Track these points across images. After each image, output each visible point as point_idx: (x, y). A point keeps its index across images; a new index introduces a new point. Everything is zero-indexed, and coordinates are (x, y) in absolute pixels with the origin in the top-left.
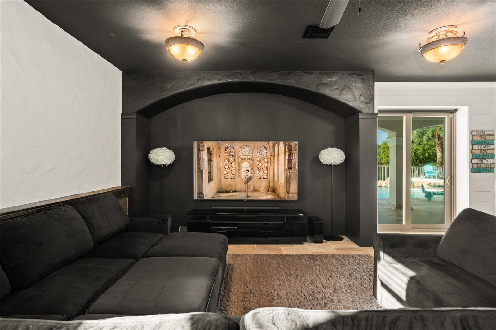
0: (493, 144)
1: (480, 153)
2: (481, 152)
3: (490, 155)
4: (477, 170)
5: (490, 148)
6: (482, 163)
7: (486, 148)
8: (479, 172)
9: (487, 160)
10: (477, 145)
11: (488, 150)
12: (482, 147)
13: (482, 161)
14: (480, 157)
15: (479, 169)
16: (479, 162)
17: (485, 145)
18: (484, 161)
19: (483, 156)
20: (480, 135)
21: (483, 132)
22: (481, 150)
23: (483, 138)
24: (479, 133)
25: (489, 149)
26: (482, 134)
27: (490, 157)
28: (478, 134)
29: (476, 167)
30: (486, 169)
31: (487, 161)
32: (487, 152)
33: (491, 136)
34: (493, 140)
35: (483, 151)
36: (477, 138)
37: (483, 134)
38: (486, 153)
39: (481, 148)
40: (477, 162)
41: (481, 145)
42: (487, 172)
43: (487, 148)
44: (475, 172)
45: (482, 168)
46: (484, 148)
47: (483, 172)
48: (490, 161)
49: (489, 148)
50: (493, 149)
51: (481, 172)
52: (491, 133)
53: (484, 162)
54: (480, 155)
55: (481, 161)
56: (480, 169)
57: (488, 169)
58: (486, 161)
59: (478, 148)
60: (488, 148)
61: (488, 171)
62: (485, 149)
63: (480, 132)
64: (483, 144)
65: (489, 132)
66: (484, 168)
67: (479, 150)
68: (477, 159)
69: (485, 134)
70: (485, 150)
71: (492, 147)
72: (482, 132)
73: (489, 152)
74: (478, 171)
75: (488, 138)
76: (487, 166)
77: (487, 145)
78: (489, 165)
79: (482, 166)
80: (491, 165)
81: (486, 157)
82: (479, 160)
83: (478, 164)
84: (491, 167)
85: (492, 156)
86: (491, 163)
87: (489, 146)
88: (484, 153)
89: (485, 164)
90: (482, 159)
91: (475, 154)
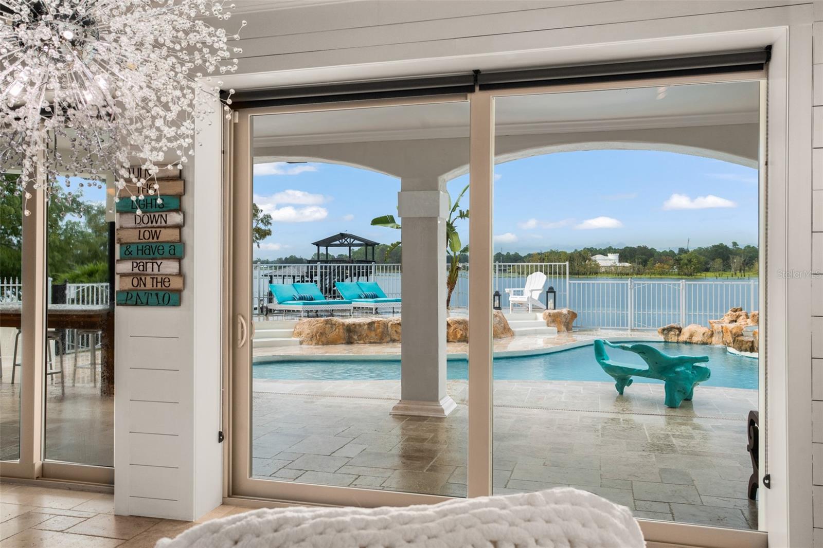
0: (179, 209)
1: (139, 239)
2: (142, 237)
3: (167, 249)
4: (130, 295)
5: (169, 223)
6: (144, 275)
7: (156, 223)
8: (136, 304)
9: (159, 262)
10: (132, 212)
11: (163, 230)
12: (145, 219)
13: (145, 268)
14: (140, 252)
15: (135, 294)
16: (136, 270)
17: (152, 215)
18: (149, 265)
19: (147, 251)
22: (142, 231)
24: (136, 174)
25: (165, 227)
27: (167, 254)
29: (126, 288)
30: (157, 295)
31: (159, 266)
32: (158, 238)
33: (171, 183)
34: (179, 197)
35: (147, 234)
38: (155, 240)
39: (144, 225)
40: (130, 271)
41: (141, 215)
42: (158, 304)
43: (159, 224)
44: (124, 302)
45: (146, 292)
46: (150, 224)
47: (147, 304)
48: (169, 267)
49: (166, 222)
50: (179, 227)
51: (142, 304)
52: (173, 171)
53: (149, 270)
54: (140, 248)
55: (141, 268)
56: (138, 295)
57: (161, 294)
58: (155, 266)
59: (133, 225)
60: (163, 224)
62: (153, 227)
63: (139, 170)
64: (149, 208)
65: (164, 168)
66: (151, 290)
67: (138, 230)
68: (131, 259)
70: (154, 230)
71: (174, 218)
72: (143, 171)
73: (167, 235)
74: (134, 299)
75: (162, 189)
76: (159, 285)
77: (160, 213)
78: (163, 282)
79: (145, 285)
80: (169, 281)
81: (156, 253)
82: (135, 265)
83: (132, 277)
84: (169, 288)
85: (174, 250)
86: (170, 275)
87: (166, 215)
88: (151, 240)
89: (153, 278)
90: (144, 261)
91: (126, 243)
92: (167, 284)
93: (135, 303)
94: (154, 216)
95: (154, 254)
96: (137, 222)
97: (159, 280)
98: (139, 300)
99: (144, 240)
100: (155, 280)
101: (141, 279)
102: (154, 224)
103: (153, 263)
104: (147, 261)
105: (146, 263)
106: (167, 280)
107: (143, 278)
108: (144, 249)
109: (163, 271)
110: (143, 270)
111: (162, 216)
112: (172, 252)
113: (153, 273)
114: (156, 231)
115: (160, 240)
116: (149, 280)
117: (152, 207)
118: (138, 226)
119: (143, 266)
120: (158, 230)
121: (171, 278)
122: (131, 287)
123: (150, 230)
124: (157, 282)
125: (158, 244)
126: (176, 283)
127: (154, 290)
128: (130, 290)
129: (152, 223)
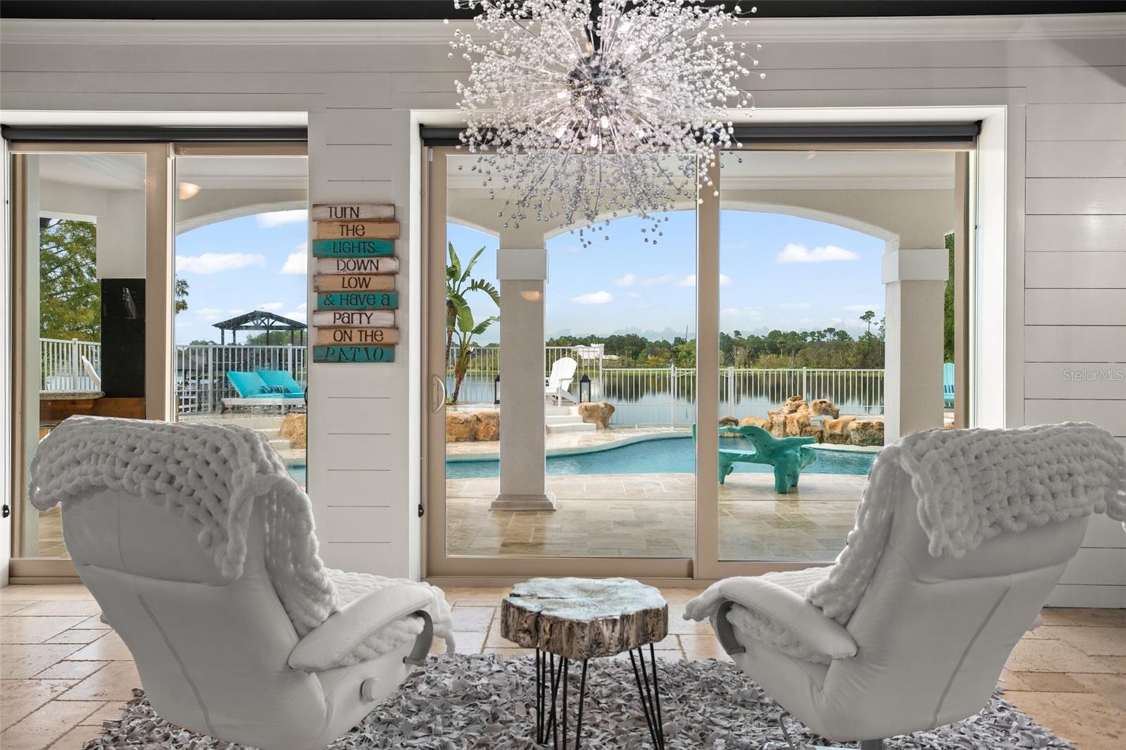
0: (392, 255)
1: (343, 287)
2: (346, 285)
3: (379, 298)
4: (331, 350)
5: (382, 269)
6: (349, 328)
7: (365, 269)
8: (340, 361)
9: (369, 313)
10: (333, 257)
11: (373, 277)
12: (351, 265)
13: (351, 320)
14: (344, 302)
15: (337, 350)
16: (339, 322)
17: (360, 261)
18: (356, 317)
19: (354, 301)
20: (343, 222)
21: (352, 209)
22: (347, 278)
23: (355, 230)
24: (339, 214)
25: (376, 274)
26: (348, 216)
27: (379, 303)
28: (334, 216)
29: (327, 342)
30: (366, 350)
31: (369, 318)
32: (367, 286)
33: (383, 225)
34: (392, 240)
35: (353, 282)
36: (334, 233)
37: (354, 217)
38: (364, 288)
39: (349, 272)
40: (332, 323)
41: (346, 260)
42: (369, 360)
43: (368, 270)
44: (324, 358)
45: (353, 347)
46: (356, 271)
47: (354, 360)
48: (381, 318)
49: (377, 268)
50: (392, 274)
51: (347, 360)
52: (387, 212)
53: (356, 323)
54: (344, 296)
55: (346, 320)
56: (341, 350)
57: (371, 349)
58: (363, 316)
59: (335, 271)
60: (374, 270)
61: (371, 356)
62: (362, 274)
63: (343, 210)
64: (356, 252)
65: (376, 208)
66: (359, 344)
67: (341, 277)
68: (332, 310)
69: (362, 216)
70: (361, 277)
71: (387, 264)
72: (348, 211)
73: (376, 284)
74: (337, 354)
75: (372, 231)
76: (369, 339)
77: (370, 259)
78: (374, 335)
79: (350, 339)
80: (382, 335)
81: (365, 303)
82: (337, 316)
83: (333, 331)
84: (383, 342)
85: (388, 300)
86: (383, 327)
87: (378, 261)
88: (358, 288)
89: (361, 331)
90: (350, 312)
91: (325, 292)
92: (379, 338)
93: (338, 359)
94: (363, 261)
95: (362, 304)
96: (340, 268)
97: (369, 333)
98: (343, 356)
99: (349, 289)
100: (363, 333)
101: (345, 332)
102: (362, 270)
103: (361, 314)
104: (353, 312)
105: (352, 314)
106: (379, 333)
107: (348, 331)
108: (350, 298)
109: (374, 322)
110: (349, 322)
111: (372, 261)
112: (385, 302)
113: (361, 325)
114: (364, 279)
115: (369, 288)
116: (355, 332)
117: (359, 252)
118: (342, 272)
119: (348, 317)
120: (367, 278)
121: (383, 330)
122: (332, 341)
123: (357, 277)
124: (366, 336)
125: (368, 293)
126: (388, 337)
127: (365, 344)
128: (332, 345)
129: (359, 269)
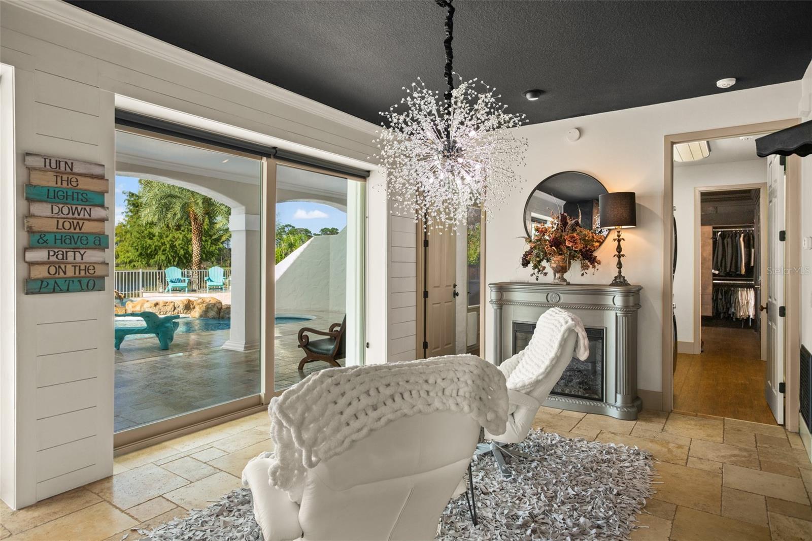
0: (102, 206)
1: (57, 228)
2: (60, 226)
3: (91, 239)
4: (45, 284)
5: (93, 216)
6: (63, 263)
7: (79, 215)
8: (54, 292)
9: (82, 251)
10: (46, 202)
11: (86, 223)
12: (65, 210)
13: (65, 256)
14: (58, 242)
15: (52, 282)
16: (53, 259)
17: (74, 208)
18: (71, 254)
19: (68, 241)
20: (58, 174)
21: (66, 163)
22: (61, 221)
23: (69, 181)
24: (54, 165)
25: (89, 220)
26: (63, 169)
27: (91, 244)
28: (48, 166)
29: (40, 276)
30: (80, 282)
31: (82, 256)
32: (80, 229)
33: (95, 181)
34: (102, 194)
35: (67, 225)
36: (48, 180)
37: (68, 170)
38: (78, 230)
39: (63, 216)
40: (46, 259)
41: (61, 206)
42: (82, 290)
43: (82, 216)
44: (37, 290)
45: (65, 279)
46: (70, 215)
47: (68, 291)
48: (92, 256)
49: (90, 215)
50: (103, 220)
51: (61, 291)
52: (97, 171)
53: (70, 259)
54: (58, 237)
55: (60, 257)
56: (56, 282)
57: (84, 281)
58: (78, 255)
59: (49, 214)
60: (87, 216)
61: (84, 287)
62: (75, 219)
63: (58, 163)
64: (70, 200)
65: (88, 166)
66: (73, 277)
67: (56, 220)
68: (46, 248)
69: (75, 170)
70: (75, 222)
71: (97, 212)
72: (62, 164)
73: (88, 227)
74: (51, 287)
75: (85, 184)
76: (83, 273)
77: (83, 207)
78: (87, 269)
79: (65, 273)
80: (94, 269)
81: (79, 243)
82: (52, 253)
83: (48, 266)
84: (95, 275)
85: (100, 241)
86: (95, 263)
87: (90, 209)
88: (72, 230)
89: (75, 266)
90: (64, 250)
91: (39, 232)
92: (91, 272)
93: (52, 291)
94: (76, 208)
95: (76, 244)
96: (54, 212)
97: (83, 267)
98: (57, 288)
99: (63, 230)
100: (77, 268)
101: (60, 267)
102: (76, 215)
103: (75, 252)
104: (68, 250)
105: (67, 252)
106: (91, 268)
107: (63, 266)
108: (63, 239)
109: (86, 259)
110: (63, 259)
111: (85, 209)
112: (97, 242)
113: (74, 261)
114: (78, 223)
115: (83, 230)
116: (69, 267)
117: (73, 200)
118: (56, 216)
119: (63, 255)
120: (81, 222)
121: (95, 266)
122: (47, 275)
123: (71, 221)
124: (80, 270)
125: (81, 235)
126: (99, 271)
127: (77, 277)
128: (45, 278)
129: (73, 214)
